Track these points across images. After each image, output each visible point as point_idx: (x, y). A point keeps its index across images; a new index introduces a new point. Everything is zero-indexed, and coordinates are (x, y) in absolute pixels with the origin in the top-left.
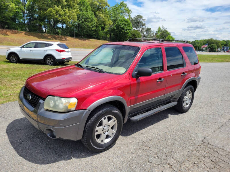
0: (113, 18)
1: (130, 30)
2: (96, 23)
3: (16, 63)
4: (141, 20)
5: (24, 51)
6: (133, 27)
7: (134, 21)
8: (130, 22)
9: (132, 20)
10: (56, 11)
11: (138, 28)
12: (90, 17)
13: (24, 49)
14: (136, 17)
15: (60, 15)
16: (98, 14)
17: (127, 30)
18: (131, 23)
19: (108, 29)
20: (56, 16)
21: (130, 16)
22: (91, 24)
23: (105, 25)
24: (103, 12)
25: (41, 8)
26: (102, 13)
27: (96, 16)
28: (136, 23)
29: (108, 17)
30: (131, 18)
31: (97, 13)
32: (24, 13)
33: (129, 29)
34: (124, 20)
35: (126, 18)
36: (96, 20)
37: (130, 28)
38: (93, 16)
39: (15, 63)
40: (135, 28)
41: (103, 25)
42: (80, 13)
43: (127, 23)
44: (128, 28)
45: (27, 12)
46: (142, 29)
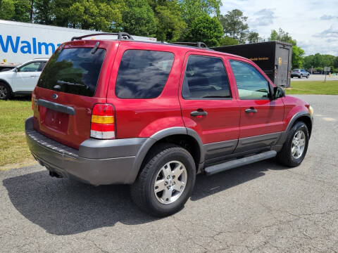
0: (187, 17)
1: (220, 37)
2: (157, 26)
3: (6, 99)
4: (240, 19)
5: (21, 78)
6: (225, 32)
7: (226, 20)
8: (218, 22)
9: (223, 20)
10: (85, 8)
11: (234, 33)
12: (145, 16)
13: (20, 74)
14: (230, 13)
15: (92, 15)
16: (159, 10)
17: (211, 38)
18: (221, 25)
19: (179, 37)
20: (85, 17)
21: (219, 12)
22: (147, 28)
23: (173, 29)
24: (168, 7)
25: (60, 4)
26: (166, 8)
27: (157, 13)
28: (230, 25)
29: (177, 15)
30: (222, 16)
31: (158, 8)
32: (31, 13)
33: (217, 37)
34: (207, 20)
35: (212, 15)
36: (156, 21)
37: (219, 35)
38: (152, 15)
39: (3, 99)
40: (228, 34)
41: (170, 30)
42: (127, 9)
43: (212, 26)
44: (216, 34)
45: (38, 11)
46: (243, 35)
